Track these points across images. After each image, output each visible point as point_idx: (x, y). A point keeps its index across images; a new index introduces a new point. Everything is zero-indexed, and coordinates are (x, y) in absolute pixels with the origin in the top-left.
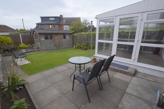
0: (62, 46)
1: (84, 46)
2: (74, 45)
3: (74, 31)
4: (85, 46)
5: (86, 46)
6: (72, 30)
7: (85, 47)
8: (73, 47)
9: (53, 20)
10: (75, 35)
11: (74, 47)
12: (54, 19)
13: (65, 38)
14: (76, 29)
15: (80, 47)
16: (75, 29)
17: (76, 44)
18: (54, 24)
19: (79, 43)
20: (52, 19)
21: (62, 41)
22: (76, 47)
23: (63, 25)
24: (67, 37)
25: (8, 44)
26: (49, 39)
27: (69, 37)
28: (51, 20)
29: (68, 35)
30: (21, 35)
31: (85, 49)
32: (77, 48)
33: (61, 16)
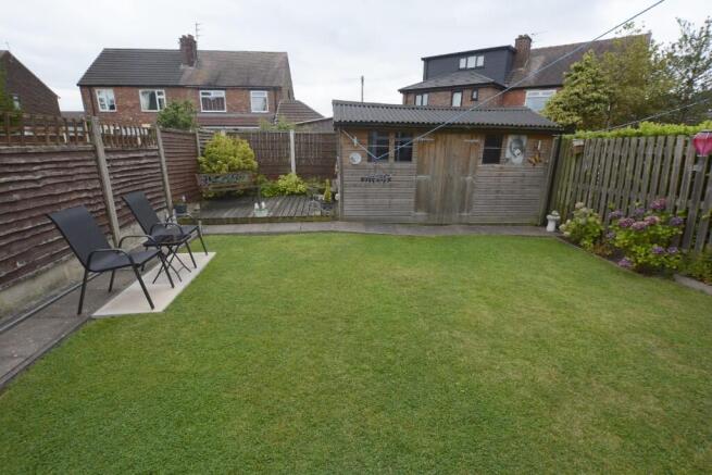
0: (462, 210)
1: (637, 242)
2: (554, 216)
3: (576, 119)
4: (655, 239)
5: (669, 243)
6: (564, 109)
7: (648, 253)
8: (545, 223)
9: (477, 68)
10: (576, 143)
11: (551, 227)
12: (481, 61)
13: (492, 157)
14: (598, 100)
15: (599, 239)
16: (589, 102)
17: (567, 213)
18: (475, 87)
19: (596, 206)
20: (472, 62)
21: (469, 178)
22: (567, 233)
23: (522, 89)
24: (508, 154)
25: (231, 169)
26: (392, 160)
27: (523, 150)
28: (466, 69)
29: (520, 142)
30: (296, 135)
31: (645, 270)
32: (575, 241)
33: (524, 40)
